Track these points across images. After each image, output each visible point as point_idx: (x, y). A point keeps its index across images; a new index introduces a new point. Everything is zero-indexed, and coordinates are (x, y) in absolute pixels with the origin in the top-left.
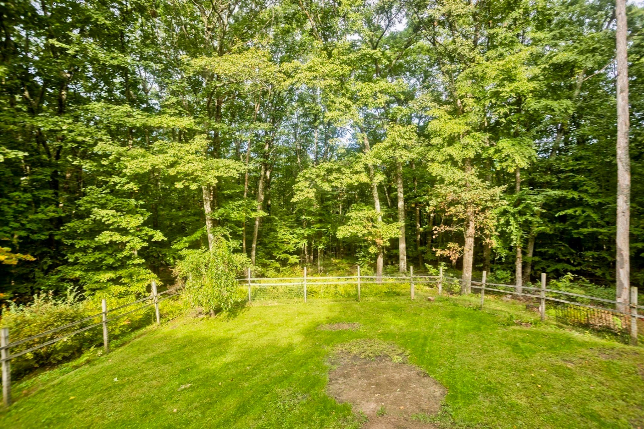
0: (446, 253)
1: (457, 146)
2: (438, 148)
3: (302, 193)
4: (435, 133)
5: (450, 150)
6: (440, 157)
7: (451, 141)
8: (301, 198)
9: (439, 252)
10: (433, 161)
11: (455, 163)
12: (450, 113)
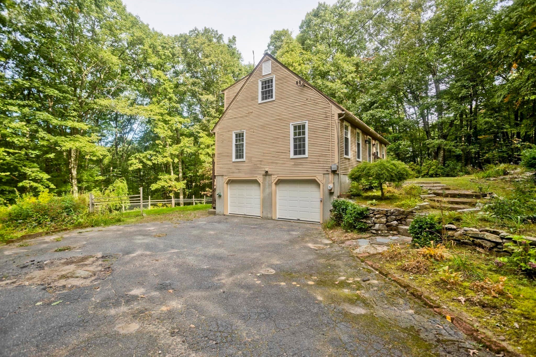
0: (205, 193)
1: (210, 149)
2: (202, 149)
3: (135, 166)
4: (202, 143)
5: (208, 150)
6: (204, 153)
7: (208, 147)
8: (135, 168)
9: (203, 193)
10: (201, 154)
11: (209, 155)
12: (207, 135)
